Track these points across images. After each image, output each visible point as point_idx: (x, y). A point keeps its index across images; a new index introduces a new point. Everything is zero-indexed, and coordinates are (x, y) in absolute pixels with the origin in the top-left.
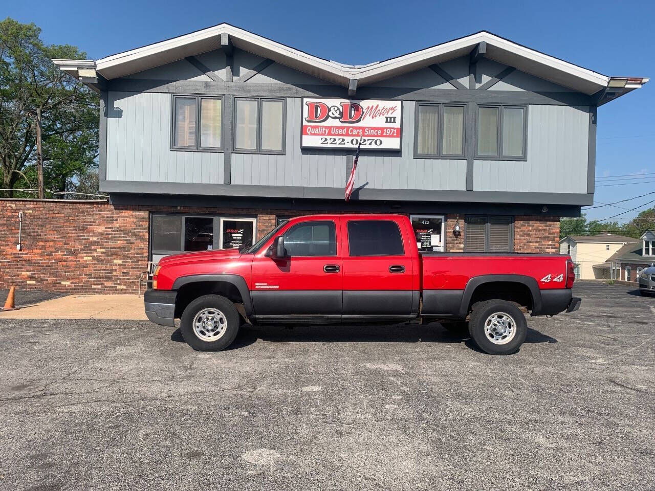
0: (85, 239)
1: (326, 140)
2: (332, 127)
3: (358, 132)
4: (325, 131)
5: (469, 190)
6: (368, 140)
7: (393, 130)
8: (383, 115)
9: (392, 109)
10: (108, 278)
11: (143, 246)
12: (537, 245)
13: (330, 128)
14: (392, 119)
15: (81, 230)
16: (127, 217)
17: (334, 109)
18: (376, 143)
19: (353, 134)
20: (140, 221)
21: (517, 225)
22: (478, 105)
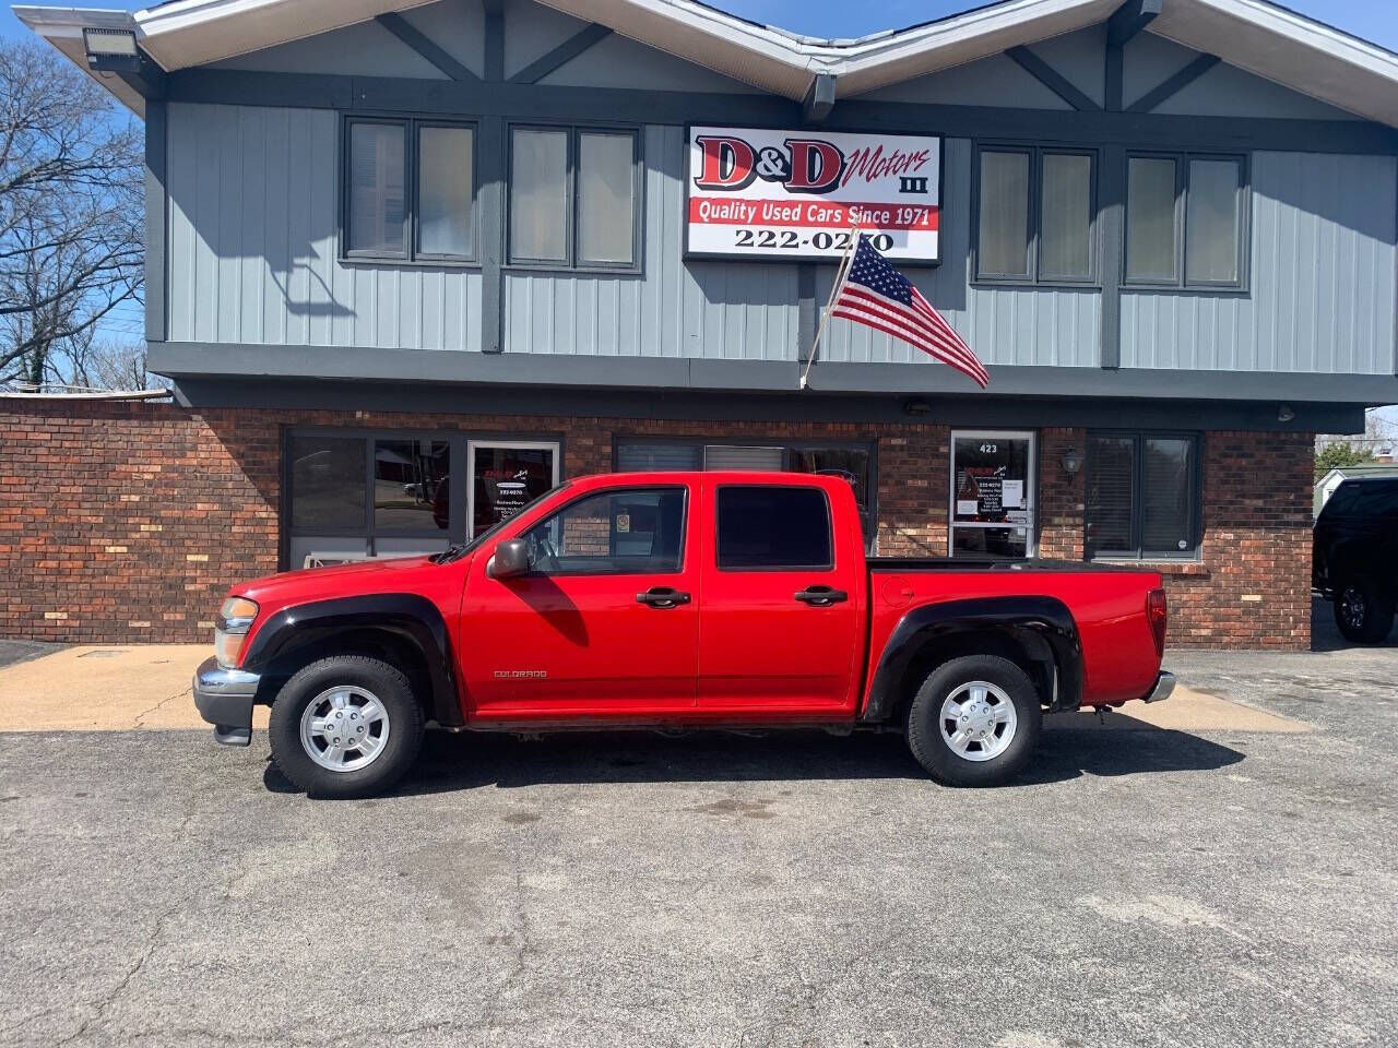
1: (749, 235)
2: (764, 201)
3: (832, 216)
4: (746, 212)
5: (1111, 368)
7: (919, 211)
10: (173, 602)
11: (264, 515)
12: (1260, 503)
13: (759, 204)
15: (96, 476)
17: (770, 155)
19: (819, 220)
20: (256, 449)
21: (1212, 454)
22: (1128, 151)
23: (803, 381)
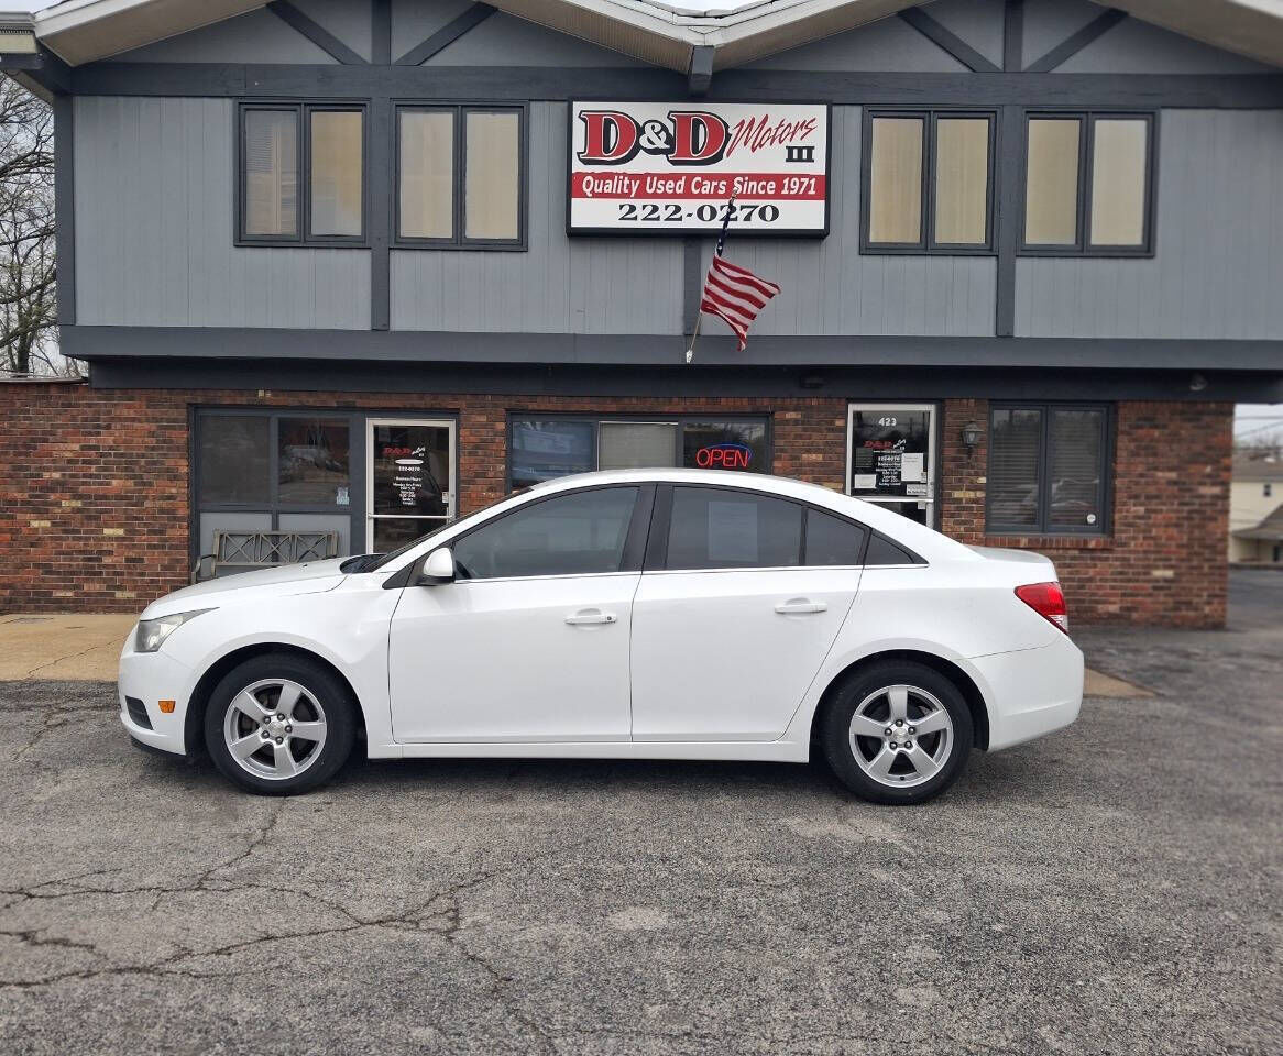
0: (31, 476)
1: (633, 208)
2: (647, 174)
3: (717, 187)
4: (629, 187)
5: (1004, 336)
6: (742, 207)
7: (806, 180)
8: (781, 142)
9: (804, 125)
10: (92, 574)
11: (174, 491)
12: (1173, 475)
13: (642, 178)
14: (805, 151)
15: (20, 454)
16: (133, 420)
17: (653, 127)
18: (762, 214)
19: (703, 192)
20: (166, 428)
21: (1123, 426)
22: (1027, 112)
23: (689, 355)
